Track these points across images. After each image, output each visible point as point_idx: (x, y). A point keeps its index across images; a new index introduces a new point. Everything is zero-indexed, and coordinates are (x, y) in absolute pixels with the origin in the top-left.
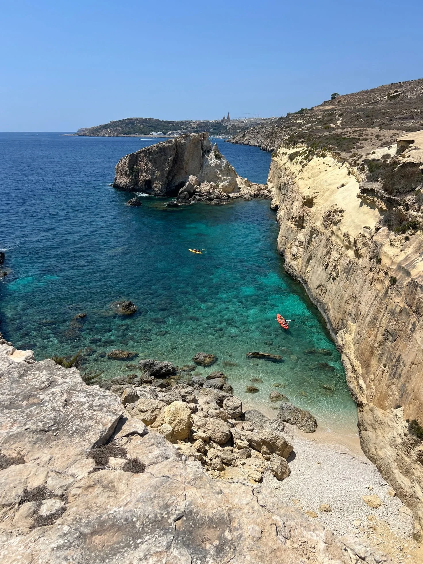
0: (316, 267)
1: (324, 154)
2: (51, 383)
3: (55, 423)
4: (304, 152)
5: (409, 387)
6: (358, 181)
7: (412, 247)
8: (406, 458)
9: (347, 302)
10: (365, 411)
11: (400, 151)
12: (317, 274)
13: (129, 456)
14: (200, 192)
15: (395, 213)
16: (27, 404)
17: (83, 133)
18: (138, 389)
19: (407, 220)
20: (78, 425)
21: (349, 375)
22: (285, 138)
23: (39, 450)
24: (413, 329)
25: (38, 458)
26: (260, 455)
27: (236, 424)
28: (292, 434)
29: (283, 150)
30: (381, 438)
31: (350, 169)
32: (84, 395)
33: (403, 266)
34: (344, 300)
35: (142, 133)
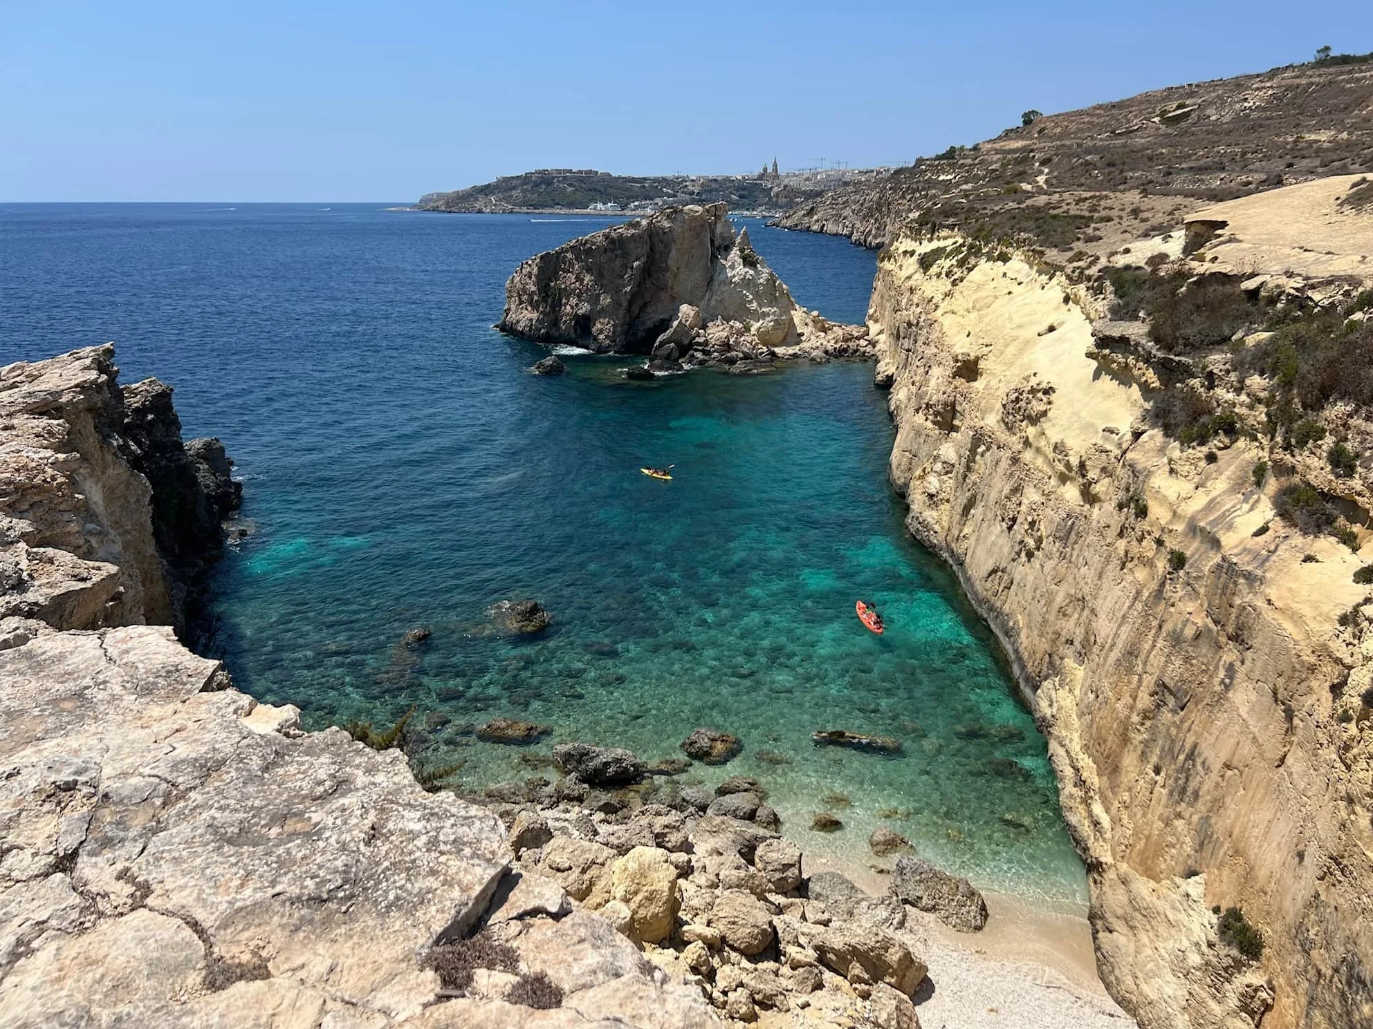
0: (985, 525)
1: (1006, 254)
2: (339, 784)
3: (346, 882)
4: (957, 250)
5: (1219, 825)
6: (1088, 317)
7: (1223, 477)
8: (1212, 1004)
9: (1062, 612)
10: (1107, 883)
11: (1193, 247)
12: (989, 543)
13: (523, 967)
14: (706, 343)
15: (1182, 396)
16: (279, 834)
17: (432, 204)
18: (549, 813)
19: (1210, 412)
20: (401, 888)
21: (1066, 792)
22: (912, 216)
23: (305, 946)
24: (1227, 681)
25: (303, 966)
26: (845, 984)
27: (788, 906)
28: (925, 935)
29: (906, 244)
30: (1148, 951)
31: (1068, 291)
32: (419, 814)
33: (1202, 524)
34: (1056, 606)
35: (571, 205)
